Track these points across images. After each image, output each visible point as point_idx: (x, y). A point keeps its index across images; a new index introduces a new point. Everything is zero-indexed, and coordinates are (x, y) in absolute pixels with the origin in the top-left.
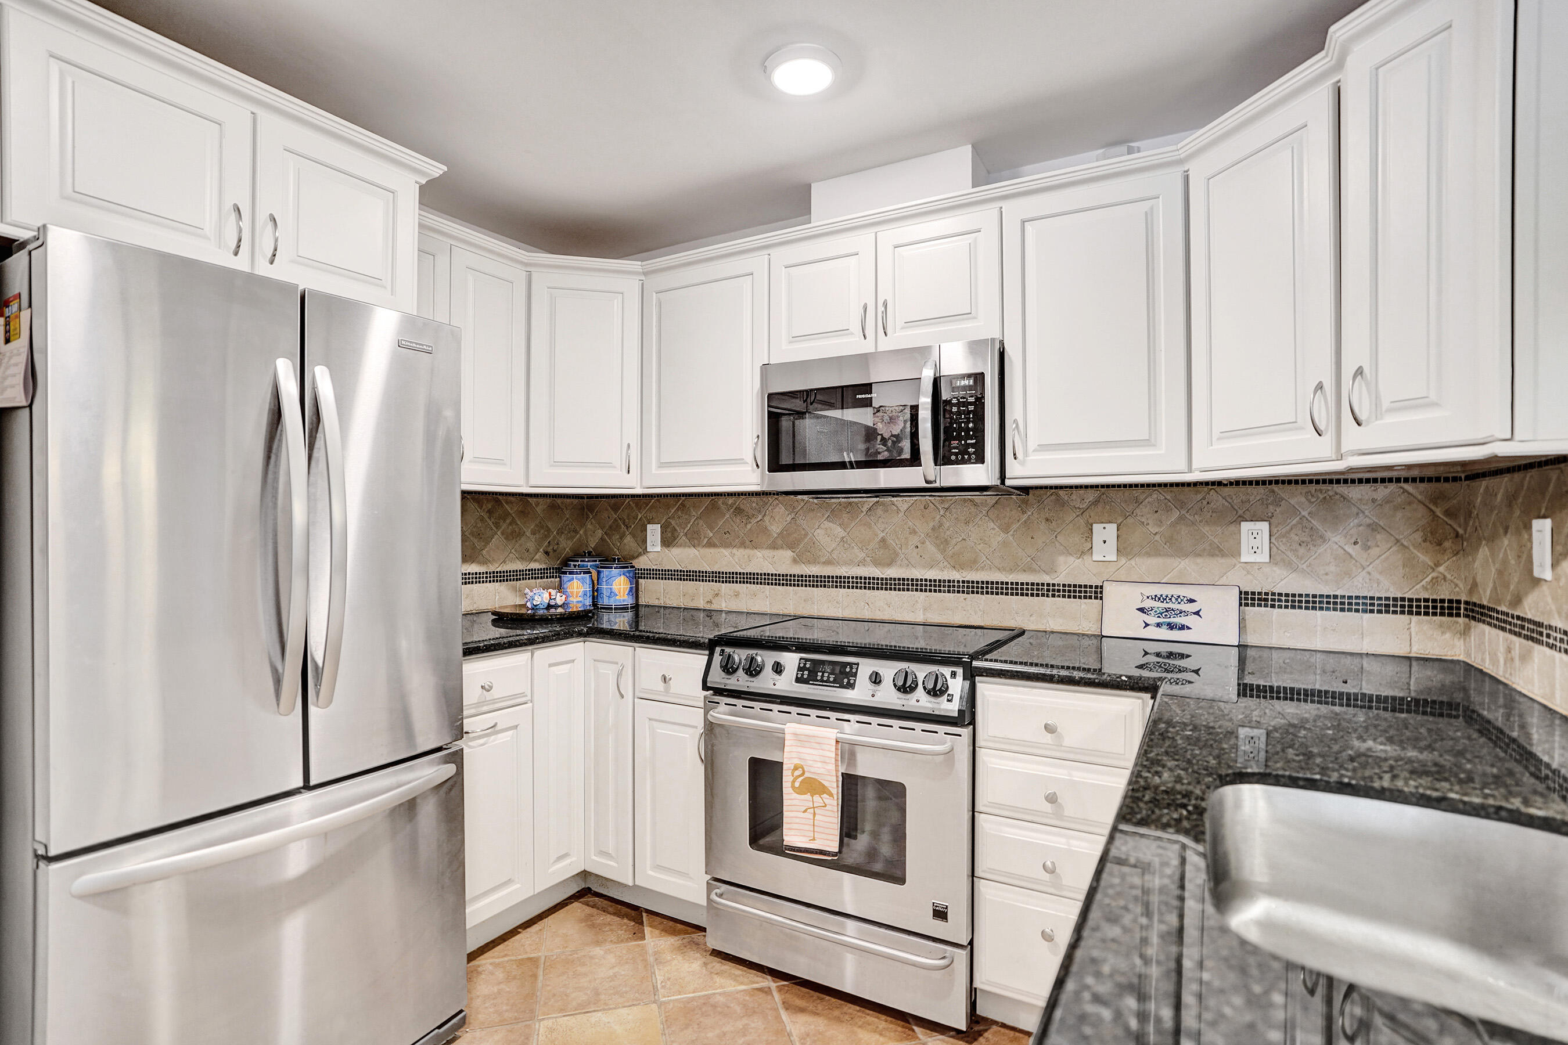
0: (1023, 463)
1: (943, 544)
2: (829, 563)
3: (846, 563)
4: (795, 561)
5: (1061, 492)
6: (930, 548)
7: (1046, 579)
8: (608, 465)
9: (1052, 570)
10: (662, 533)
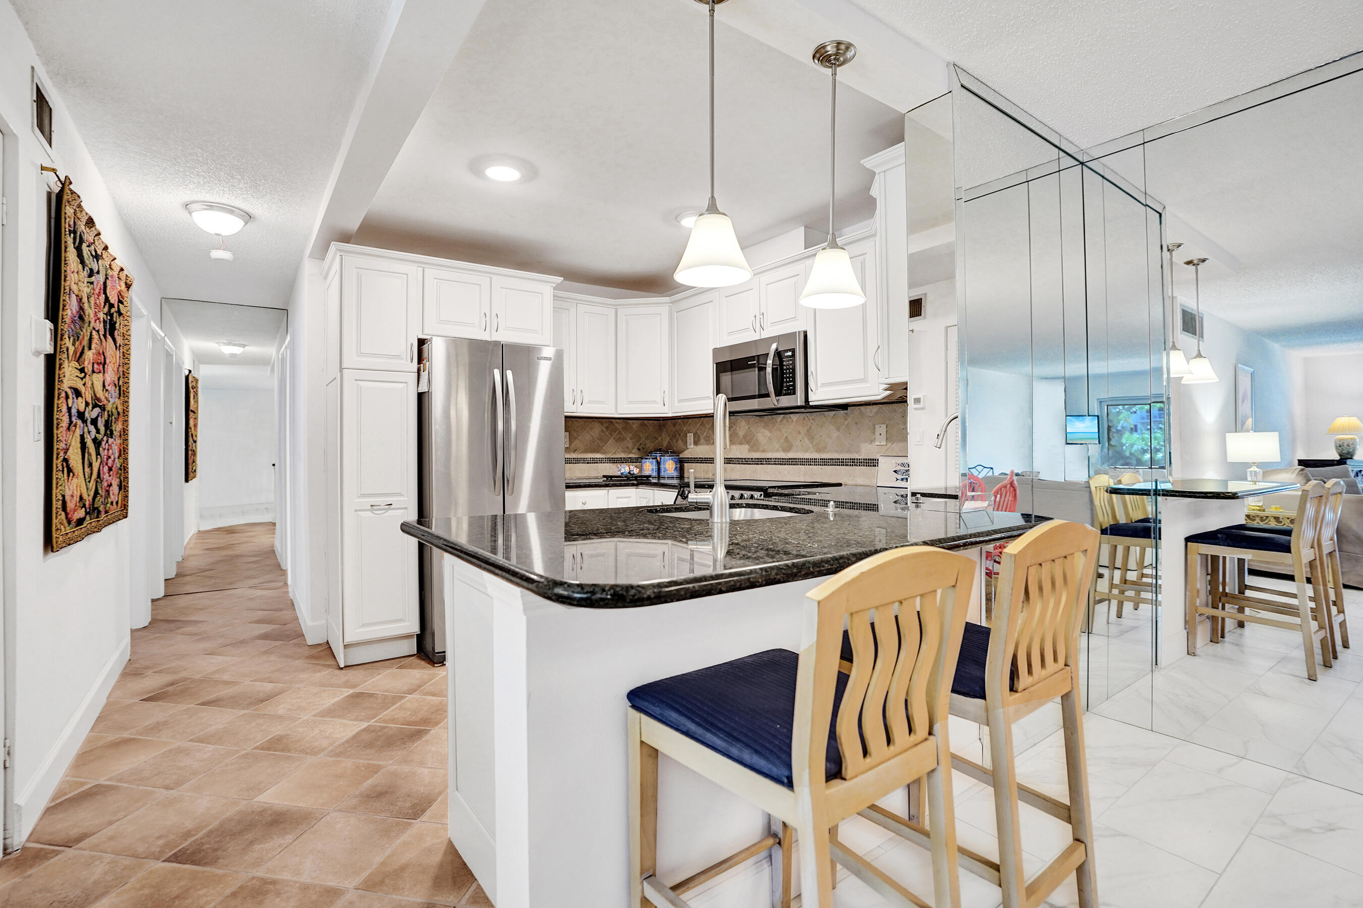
0: (815, 394)
1: (811, 438)
2: (764, 451)
3: (771, 451)
4: (749, 451)
5: (862, 408)
6: (806, 440)
7: (856, 456)
8: (655, 402)
9: (858, 452)
10: (694, 438)
